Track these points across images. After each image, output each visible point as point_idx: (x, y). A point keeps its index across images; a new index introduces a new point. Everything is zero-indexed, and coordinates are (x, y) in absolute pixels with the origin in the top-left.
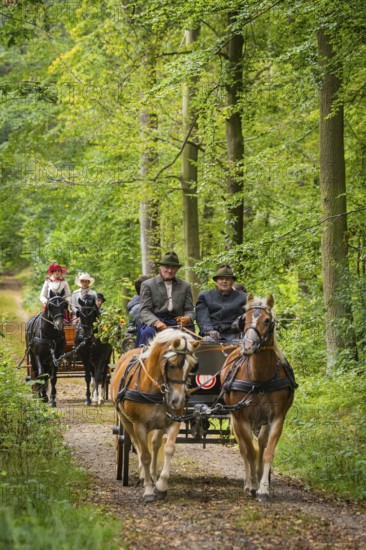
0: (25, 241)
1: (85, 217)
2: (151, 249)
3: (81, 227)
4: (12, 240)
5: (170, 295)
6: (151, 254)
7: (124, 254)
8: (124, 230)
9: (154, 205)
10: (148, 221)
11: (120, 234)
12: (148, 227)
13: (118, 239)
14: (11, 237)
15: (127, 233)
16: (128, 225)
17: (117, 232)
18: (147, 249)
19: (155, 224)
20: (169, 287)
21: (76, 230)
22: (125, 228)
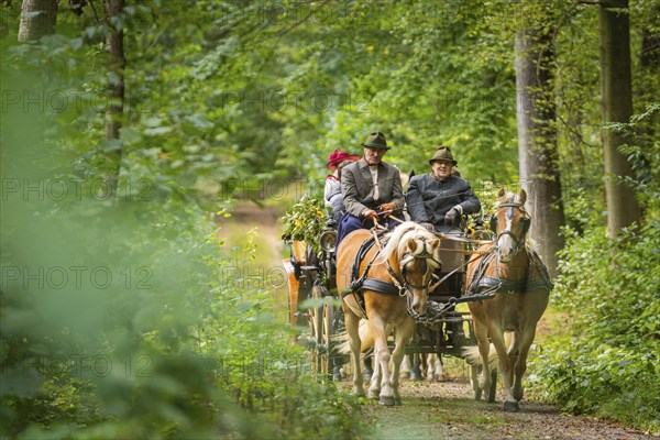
0: (288, 131)
1: (406, 68)
2: (537, 126)
3: (399, 87)
4: (261, 132)
5: (375, 182)
6: (537, 134)
7: (483, 138)
8: (484, 92)
9: (544, 39)
10: (532, 69)
11: (474, 100)
12: (531, 82)
13: (472, 109)
14: (258, 125)
15: (489, 98)
16: (492, 82)
17: (471, 94)
18: (530, 125)
19: (546, 76)
20: (375, 173)
21: (389, 93)
22: (486, 87)
